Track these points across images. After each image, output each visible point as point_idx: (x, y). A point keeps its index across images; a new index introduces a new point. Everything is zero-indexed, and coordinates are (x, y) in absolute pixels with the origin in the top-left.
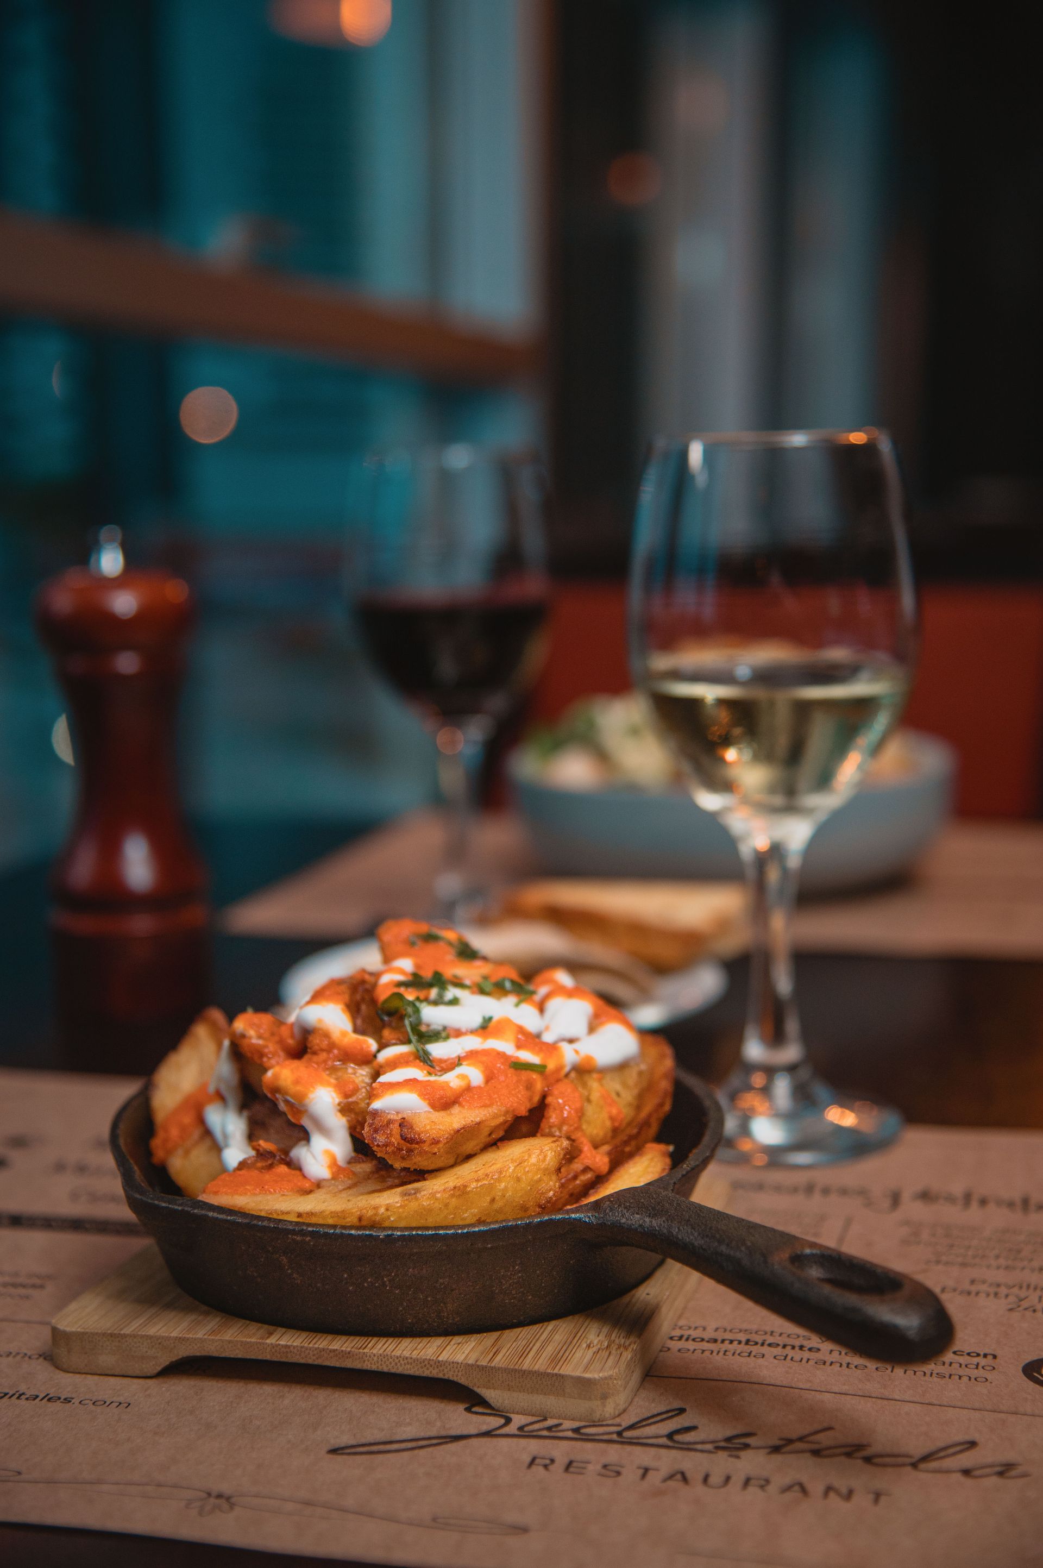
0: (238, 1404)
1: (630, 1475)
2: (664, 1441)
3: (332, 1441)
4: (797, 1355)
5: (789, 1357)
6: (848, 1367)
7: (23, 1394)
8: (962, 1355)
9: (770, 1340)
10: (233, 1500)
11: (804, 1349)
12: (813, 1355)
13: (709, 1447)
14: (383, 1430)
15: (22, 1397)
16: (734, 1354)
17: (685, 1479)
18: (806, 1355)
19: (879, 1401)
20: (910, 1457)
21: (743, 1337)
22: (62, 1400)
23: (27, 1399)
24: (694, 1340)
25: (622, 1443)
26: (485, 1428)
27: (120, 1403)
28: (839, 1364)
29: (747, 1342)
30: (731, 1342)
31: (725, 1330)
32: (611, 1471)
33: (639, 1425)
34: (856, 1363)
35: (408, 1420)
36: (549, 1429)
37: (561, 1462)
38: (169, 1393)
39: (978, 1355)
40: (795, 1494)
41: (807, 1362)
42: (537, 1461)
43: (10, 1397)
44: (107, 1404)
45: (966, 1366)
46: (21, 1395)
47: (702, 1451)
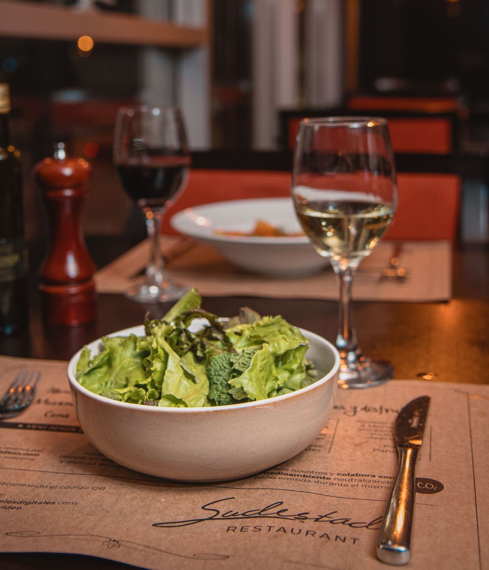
0: (117, 503)
1: (264, 530)
2: (276, 515)
3: (154, 521)
4: (323, 481)
5: (320, 482)
6: (341, 486)
7: (37, 502)
8: (382, 478)
9: (312, 475)
10: (120, 542)
11: (325, 478)
12: (328, 481)
13: (292, 518)
14: (172, 517)
15: (37, 503)
16: (299, 480)
17: (285, 531)
18: (326, 481)
19: (353, 500)
20: (366, 523)
21: (302, 474)
22: (51, 503)
23: (38, 504)
24: (284, 474)
25: (261, 517)
26: (210, 516)
27: (73, 503)
28: (338, 485)
29: (304, 476)
30: (298, 476)
31: (295, 471)
32: (257, 529)
33: (266, 509)
34: (344, 484)
35: (181, 513)
36: (233, 515)
37: (239, 528)
38: (91, 498)
39: (388, 478)
40: (324, 539)
41: (326, 484)
42: (230, 528)
43: (32, 504)
44: (68, 503)
45: (384, 482)
46: (36, 502)
47: (290, 519)
